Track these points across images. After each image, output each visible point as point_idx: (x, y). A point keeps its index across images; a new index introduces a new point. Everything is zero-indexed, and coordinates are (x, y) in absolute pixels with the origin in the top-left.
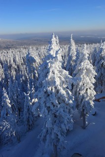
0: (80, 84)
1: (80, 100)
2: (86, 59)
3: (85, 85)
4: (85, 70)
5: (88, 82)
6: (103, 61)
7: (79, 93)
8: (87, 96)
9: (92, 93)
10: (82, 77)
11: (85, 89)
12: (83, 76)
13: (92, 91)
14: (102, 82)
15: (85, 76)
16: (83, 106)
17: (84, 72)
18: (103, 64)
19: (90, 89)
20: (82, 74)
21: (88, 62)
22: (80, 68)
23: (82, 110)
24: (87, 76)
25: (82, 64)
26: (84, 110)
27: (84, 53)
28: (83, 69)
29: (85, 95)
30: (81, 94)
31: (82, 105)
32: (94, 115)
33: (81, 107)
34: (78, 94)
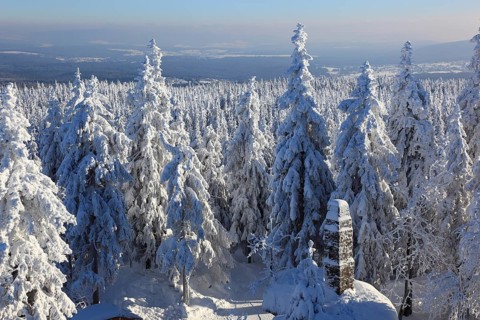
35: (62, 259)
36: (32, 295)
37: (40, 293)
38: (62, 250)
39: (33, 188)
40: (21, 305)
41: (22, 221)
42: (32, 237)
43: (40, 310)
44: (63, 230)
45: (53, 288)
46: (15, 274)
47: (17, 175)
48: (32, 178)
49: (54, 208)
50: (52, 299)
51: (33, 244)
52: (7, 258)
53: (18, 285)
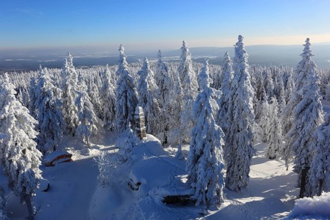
0: (9, 145)
1: (13, 174)
2: (13, 99)
3: (19, 144)
4: (15, 119)
5: (24, 139)
6: (48, 99)
7: (11, 161)
8: (27, 162)
9: (35, 155)
10: (10, 132)
11: (20, 151)
12: (13, 130)
13: (35, 151)
14: (52, 133)
15: (16, 129)
16: (22, 182)
17: (13, 122)
18: (48, 103)
19: (30, 149)
20: (9, 126)
21: (17, 105)
22: (3, 116)
23: (21, 190)
24: (21, 128)
25: (7, 108)
26: (25, 188)
27: (7, 88)
28: (10, 118)
29: (23, 162)
30: (15, 163)
31: (20, 180)
32: (46, 191)
33: (19, 185)
34: (7, 163)
35: (35, 137)
36: (24, 151)
37: (27, 150)
38: (34, 134)
39: (19, 112)
40: (20, 155)
41: (16, 125)
42: (21, 130)
43: (28, 156)
44: (34, 126)
45: (32, 148)
46: (16, 144)
47: (12, 107)
48: (19, 108)
49: (28, 119)
50: (32, 152)
51: (22, 133)
52: (12, 139)
53: (18, 148)
